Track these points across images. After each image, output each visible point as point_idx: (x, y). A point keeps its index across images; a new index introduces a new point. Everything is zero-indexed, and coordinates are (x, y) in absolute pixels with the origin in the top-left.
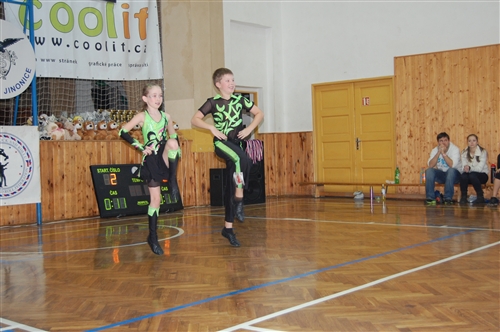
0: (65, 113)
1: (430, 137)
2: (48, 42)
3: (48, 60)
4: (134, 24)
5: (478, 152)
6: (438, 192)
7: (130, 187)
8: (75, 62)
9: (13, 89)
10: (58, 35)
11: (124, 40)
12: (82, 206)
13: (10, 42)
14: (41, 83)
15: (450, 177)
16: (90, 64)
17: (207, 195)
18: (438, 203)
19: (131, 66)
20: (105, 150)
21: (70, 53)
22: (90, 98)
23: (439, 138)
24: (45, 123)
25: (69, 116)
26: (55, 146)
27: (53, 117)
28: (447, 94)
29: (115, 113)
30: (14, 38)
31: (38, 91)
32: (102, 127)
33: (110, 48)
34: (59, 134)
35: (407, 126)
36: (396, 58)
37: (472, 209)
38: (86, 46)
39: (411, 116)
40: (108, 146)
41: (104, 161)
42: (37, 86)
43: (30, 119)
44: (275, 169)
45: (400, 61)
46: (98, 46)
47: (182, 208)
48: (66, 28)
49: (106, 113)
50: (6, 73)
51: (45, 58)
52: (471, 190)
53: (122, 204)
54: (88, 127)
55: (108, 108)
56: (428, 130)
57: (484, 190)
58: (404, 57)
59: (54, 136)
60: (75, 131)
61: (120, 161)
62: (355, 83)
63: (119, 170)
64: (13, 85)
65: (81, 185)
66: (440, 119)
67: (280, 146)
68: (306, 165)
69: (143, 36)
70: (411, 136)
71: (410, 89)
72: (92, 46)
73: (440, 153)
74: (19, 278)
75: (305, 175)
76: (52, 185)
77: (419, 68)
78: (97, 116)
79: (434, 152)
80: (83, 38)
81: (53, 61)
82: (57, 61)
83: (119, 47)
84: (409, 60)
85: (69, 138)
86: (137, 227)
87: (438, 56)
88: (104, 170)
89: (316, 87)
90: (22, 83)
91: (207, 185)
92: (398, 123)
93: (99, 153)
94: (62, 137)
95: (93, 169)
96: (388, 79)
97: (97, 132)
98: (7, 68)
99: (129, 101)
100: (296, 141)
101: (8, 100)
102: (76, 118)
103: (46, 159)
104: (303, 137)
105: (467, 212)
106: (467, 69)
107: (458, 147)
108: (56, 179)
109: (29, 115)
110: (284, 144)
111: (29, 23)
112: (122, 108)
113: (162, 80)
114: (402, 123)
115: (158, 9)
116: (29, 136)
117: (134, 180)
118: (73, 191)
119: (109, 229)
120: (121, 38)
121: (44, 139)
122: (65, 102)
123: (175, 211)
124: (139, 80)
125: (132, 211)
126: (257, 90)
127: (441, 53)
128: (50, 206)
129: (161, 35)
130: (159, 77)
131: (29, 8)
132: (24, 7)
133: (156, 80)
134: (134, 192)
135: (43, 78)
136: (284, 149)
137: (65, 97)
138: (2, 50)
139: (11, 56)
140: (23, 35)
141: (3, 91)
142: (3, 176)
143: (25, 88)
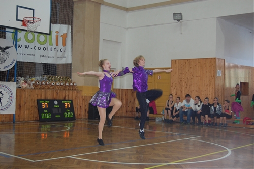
0: (28, 77)
1: (184, 96)
2: (23, 47)
3: (23, 54)
4: (61, 40)
7: (53, 109)
8: (34, 55)
9: (7, 67)
10: (27, 44)
11: (56, 47)
12: (32, 116)
13: (7, 48)
14: (19, 64)
16: (40, 56)
17: (87, 114)
19: (58, 57)
21: (32, 52)
23: (186, 96)
24: (19, 81)
25: (30, 78)
26: (23, 91)
27: (23, 78)
28: (192, 77)
29: (49, 77)
30: (9, 46)
32: (43, 83)
33: (49, 49)
34: (24, 86)
35: (175, 90)
36: (172, 60)
38: (39, 48)
39: (177, 85)
40: (45, 92)
41: (43, 98)
42: (18, 65)
43: (13, 79)
45: (174, 61)
46: (44, 49)
47: (75, 119)
48: (31, 42)
49: (46, 77)
50: (5, 60)
51: (21, 53)
53: (48, 116)
54: (37, 83)
56: (183, 91)
58: (176, 60)
60: (32, 85)
61: (50, 97)
64: (7, 65)
65: (33, 107)
66: (188, 88)
67: (122, 94)
69: (64, 45)
70: (176, 94)
71: (177, 74)
72: (42, 49)
75: (133, 108)
76: (20, 107)
77: (182, 65)
78: (42, 79)
80: (38, 45)
82: (26, 55)
83: (53, 50)
84: (177, 61)
85: (29, 87)
87: (189, 61)
90: (11, 64)
91: (87, 110)
93: (41, 94)
94: (26, 87)
95: (38, 101)
97: (41, 85)
98: (5, 59)
100: (130, 93)
102: (33, 79)
103: (19, 96)
106: (200, 67)
108: (23, 104)
109: (13, 77)
110: (124, 94)
111: (16, 39)
113: (71, 64)
114: (173, 88)
115: (72, 33)
116: (12, 86)
117: (55, 106)
118: (29, 110)
119: (43, 126)
120: (54, 46)
121: (18, 87)
122: (28, 72)
123: (72, 120)
124: (61, 63)
125: (53, 119)
126: (114, 70)
127: (190, 59)
128: (19, 116)
129: (72, 45)
130: (70, 63)
131: (16, 34)
132: (14, 34)
133: (69, 64)
134: (55, 111)
135: (20, 62)
136: (124, 96)
137: (29, 70)
138: (3, 51)
139: (7, 54)
140: (12, 46)
141: (3, 68)
142: (0, 102)
143: (12, 67)
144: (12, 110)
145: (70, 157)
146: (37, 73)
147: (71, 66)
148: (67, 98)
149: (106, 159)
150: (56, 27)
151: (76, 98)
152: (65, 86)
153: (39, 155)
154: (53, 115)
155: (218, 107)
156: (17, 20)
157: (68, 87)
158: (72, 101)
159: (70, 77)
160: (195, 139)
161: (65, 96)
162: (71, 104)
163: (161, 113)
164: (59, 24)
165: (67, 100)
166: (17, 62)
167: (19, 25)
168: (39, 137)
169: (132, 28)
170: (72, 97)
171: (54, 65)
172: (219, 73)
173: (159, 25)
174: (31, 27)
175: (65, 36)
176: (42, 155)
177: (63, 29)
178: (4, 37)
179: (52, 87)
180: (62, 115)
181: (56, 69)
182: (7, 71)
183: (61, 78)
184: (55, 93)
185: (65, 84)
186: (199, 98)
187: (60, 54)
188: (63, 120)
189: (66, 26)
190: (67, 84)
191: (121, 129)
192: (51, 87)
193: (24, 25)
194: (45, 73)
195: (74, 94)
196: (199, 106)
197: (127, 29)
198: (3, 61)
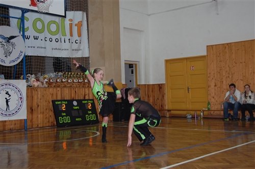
0: (40, 74)
1: (225, 85)
2: (32, 38)
3: (31, 47)
4: (75, 29)
5: (250, 94)
6: (230, 114)
7: (72, 111)
8: (45, 48)
9: (14, 61)
10: (37, 34)
11: (70, 37)
12: (47, 121)
13: (12, 37)
14: (27, 58)
15: (236, 106)
16: (52, 49)
18: (230, 120)
19: (73, 50)
20: (59, 92)
21: (42, 44)
22: (52, 66)
23: (230, 86)
24: (29, 79)
25: (42, 75)
26: (34, 90)
27: (33, 76)
28: (234, 64)
29: (65, 74)
30: (14, 35)
31: (26, 63)
32: (58, 80)
33: (63, 41)
34: (36, 84)
35: (214, 81)
36: (207, 46)
37: (247, 123)
38: (51, 40)
39: (216, 76)
40: (61, 91)
41: (59, 98)
42: (26, 60)
43: (22, 76)
45: (209, 48)
46: (57, 40)
47: (99, 122)
48: (41, 31)
49: (60, 74)
50: (11, 53)
51: (30, 45)
52: (247, 113)
53: (67, 120)
54: (51, 81)
55: (61, 71)
56: (224, 82)
57: (254, 113)
58: (212, 46)
59: (34, 85)
60: (45, 82)
61: (67, 98)
62: (187, 59)
64: (13, 59)
65: (47, 110)
66: (230, 77)
67: (148, 91)
68: (162, 100)
69: (80, 35)
70: (215, 86)
71: (215, 62)
72: (54, 40)
73: (230, 94)
74: (15, 156)
75: (162, 106)
76: (32, 110)
77: (218, 51)
78: (56, 75)
79: (228, 94)
80: (49, 36)
81: (34, 47)
82: (36, 47)
83: (67, 41)
84: (214, 47)
85: (42, 86)
86: (76, 131)
87: (229, 45)
88: (59, 103)
89: (167, 61)
90: (18, 58)
92: (209, 79)
93: (57, 94)
94: (38, 85)
95: (53, 102)
96: (204, 57)
97: (56, 83)
98: (11, 51)
99: (72, 68)
100: (157, 88)
101: (11, 67)
102: (45, 76)
103: (30, 97)
104: (160, 86)
105: (245, 124)
106: (244, 51)
107: (240, 91)
108: (35, 106)
109: (21, 74)
110: (151, 90)
111: (22, 29)
112: (69, 72)
113: (89, 57)
115: (87, 22)
116: (21, 84)
117: (74, 108)
118: (43, 113)
119: (61, 132)
120: (68, 36)
121: (29, 87)
122: (40, 68)
123: (95, 123)
124: (77, 57)
125: (73, 124)
126: (137, 63)
127: (231, 43)
128: (31, 121)
129: (88, 35)
130: (87, 56)
132: (20, 20)
133: (86, 58)
134: (74, 114)
135: (29, 56)
136: (151, 93)
137: (40, 65)
138: (8, 42)
139: (13, 45)
140: (19, 34)
141: (8, 62)
142: (7, 105)
143: (19, 60)
144: (23, 115)
147: (89, 61)
148: (87, 98)
150: (70, 14)
152: (85, 83)
154: (73, 119)
157: (87, 84)
158: (93, 100)
161: (85, 95)
162: (93, 105)
164: (73, 10)
165: (87, 100)
166: (25, 56)
167: (27, 5)
169: (154, 14)
173: (189, 6)
175: (79, 25)
177: (77, 16)
179: (69, 85)
180: (84, 118)
183: (78, 74)
184: (73, 92)
185: (84, 81)
187: (75, 46)
188: (85, 123)
189: (81, 12)
190: (86, 81)
192: (67, 85)
193: (33, 3)
197: (149, 15)
198: (8, 54)
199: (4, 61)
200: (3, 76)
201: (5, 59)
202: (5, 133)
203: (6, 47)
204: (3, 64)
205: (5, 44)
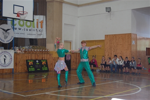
0: (21, 46)
1: (113, 56)
2: (18, 29)
4: (39, 24)
8: (24, 34)
9: (8, 41)
10: (20, 27)
11: (37, 28)
12: (24, 69)
13: (8, 30)
14: (15, 39)
15: (116, 66)
16: (28, 34)
19: (38, 35)
20: (30, 56)
21: (23, 32)
24: (16, 49)
25: (22, 47)
26: (18, 55)
27: (18, 47)
28: (117, 45)
29: (33, 47)
30: (9, 29)
32: (30, 50)
33: (33, 30)
34: (19, 52)
35: (107, 53)
36: (105, 35)
38: (27, 30)
39: (109, 50)
41: (30, 59)
42: (15, 40)
43: (12, 48)
44: (75, 62)
47: (49, 71)
48: (22, 26)
49: (31, 46)
51: (17, 33)
53: (33, 69)
54: (26, 50)
56: (112, 54)
58: (107, 35)
60: (23, 51)
61: (34, 58)
62: (95, 41)
63: (33, 61)
65: (24, 64)
66: (115, 51)
69: (42, 27)
70: (108, 55)
71: (109, 43)
72: (29, 30)
73: (114, 60)
76: (17, 64)
77: (111, 38)
78: (29, 47)
80: (26, 28)
82: (20, 34)
83: (35, 30)
84: (108, 36)
85: (21, 53)
86: (37, 75)
87: (115, 35)
90: (11, 39)
94: (20, 53)
95: (27, 60)
96: (103, 40)
97: (28, 51)
98: (7, 36)
101: (7, 44)
103: (16, 58)
106: (122, 39)
108: (18, 62)
109: (12, 47)
110: (78, 56)
111: (13, 24)
112: (35, 45)
113: (46, 39)
114: (106, 52)
115: (46, 20)
116: (12, 52)
117: (37, 64)
118: (22, 66)
119: (30, 75)
120: (36, 28)
121: (15, 53)
122: (21, 44)
123: (47, 72)
124: (40, 38)
125: (36, 71)
126: (71, 41)
128: (16, 69)
129: (46, 27)
130: (45, 38)
131: (13, 21)
134: (37, 67)
136: (77, 57)
137: (21, 42)
138: (6, 32)
139: (8, 33)
141: (6, 41)
142: (5, 61)
143: (11, 41)
144: (12, 66)
145: (46, 93)
146: (26, 44)
147: (46, 40)
148: (43, 59)
149: (67, 94)
150: (37, 17)
151: (49, 59)
152: (43, 52)
153: (28, 92)
154: (36, 69)
155: (134, 63)
156: (14, 13)
158: (46, 60)
159: (45, 46)
160: (119, 82)
161: (43, 58)
162: (46, 62)
163: (100, 67)
164: (39, 15)
165: (44, 60)
166: (14, 38)
167: (15, 16)
168: (27, 82)
169: (81, 17)
170: (47, 58)
171: (36, 39)
172: (133, 43)
173: (97, 14)
174: (22, 17)
175: (42, 22)
176: (30, 93)
177: (41, 18)
178: (7, 24)
180: (41, 69)
181: (37, 42)
182: (9, 43)
183: (40, 47)
184: (37, 56)
185: (43, 50)
186: (121, 57)
187: (39, 33)
188: (42, 71)
189: (43, 16)
190: (44, 50)
191: (76, 76)
192: (34, 53)
193: (18, 16)
194: (31, 44)
195: (48, 57)
196: (121, 62)
197: (79, 17)
198: (6, 37)
199: (4, 41)
200: (3, 48)
201: (4, 40)
202: (3, 75)
203: (5, 34)
204: (3, 42)
205: (5, 33)
